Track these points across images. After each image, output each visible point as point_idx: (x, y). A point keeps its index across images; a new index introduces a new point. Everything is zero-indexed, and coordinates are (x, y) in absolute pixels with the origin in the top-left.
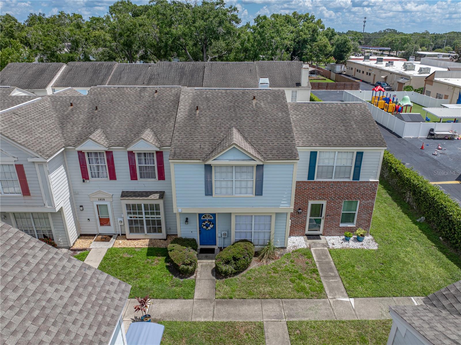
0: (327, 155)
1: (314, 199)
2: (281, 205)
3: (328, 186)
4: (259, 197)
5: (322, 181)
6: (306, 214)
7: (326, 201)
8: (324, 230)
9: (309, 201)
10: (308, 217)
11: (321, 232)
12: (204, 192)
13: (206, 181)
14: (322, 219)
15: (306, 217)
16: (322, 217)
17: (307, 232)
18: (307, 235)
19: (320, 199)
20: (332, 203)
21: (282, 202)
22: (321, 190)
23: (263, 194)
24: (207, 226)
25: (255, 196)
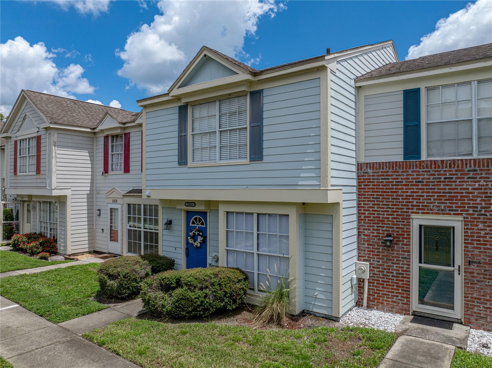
0: (449, 95)
1: (424, 210)
2: (300, 183)
3: (459, 173)
4: (256, 165)
5: (442, 161)
6: (409, 252)
7: (461, 218)
8: (467, 307)
9: (413, 216)
10: (415, 265)
11: (458, 312)
12: (176, 158)
13: (180, 137)
14: (456, 273)
15: (408, 259)
16: (456, 267)
17: (415, 305)
18: (415, 314)
19: (441, 212)
20: (481, 226)
21: (302, 175)
22: (442, 187)
23: (264, 158)
24: (194, 237)
25: (249, 163)
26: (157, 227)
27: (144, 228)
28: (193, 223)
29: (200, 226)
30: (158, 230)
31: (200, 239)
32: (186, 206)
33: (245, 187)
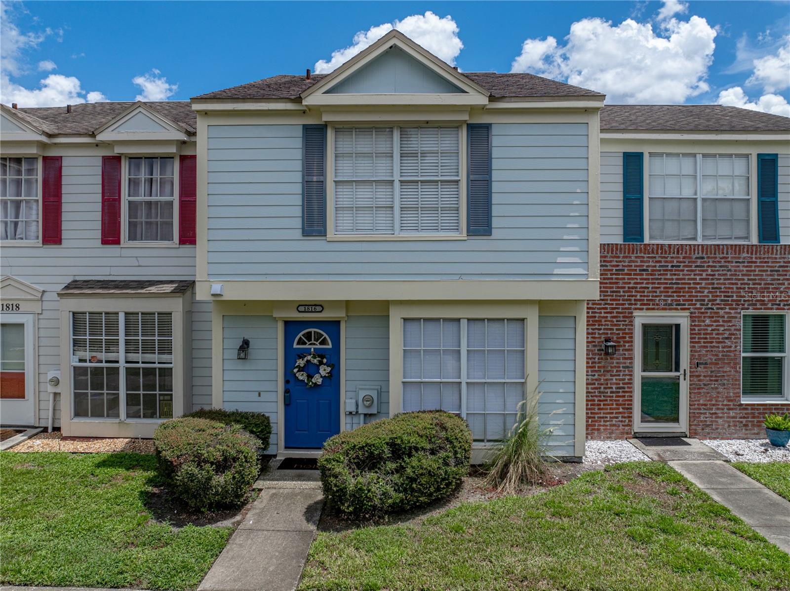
1: (649, 305)
3: (687, 261)
4: (479, 243)
5: (670, 246)
6: (631, 358)
7: (687, 313)
8: (692, 417)
9: (636, 313)
10: (638, 374)
11: (682, 426)
12: (298, 223)
13: (307, 184)
14: (682, 378)
15: (630, 368)
16: (682, 371)
17: (639, 426)
18: (640, 437)
19: (668, 307)
20: (708, 322)
21: (559, 260)
22: (669, 277)
23: (494, 231)
24: (310, 369)
25: (466, 238)
26: (165, 357)
27: (127, 362)
28: (301, 342)
29: (319, 346)
30: (171, 363)
31: (324, 370)
32: (299, 312)
33: (457, 277)
